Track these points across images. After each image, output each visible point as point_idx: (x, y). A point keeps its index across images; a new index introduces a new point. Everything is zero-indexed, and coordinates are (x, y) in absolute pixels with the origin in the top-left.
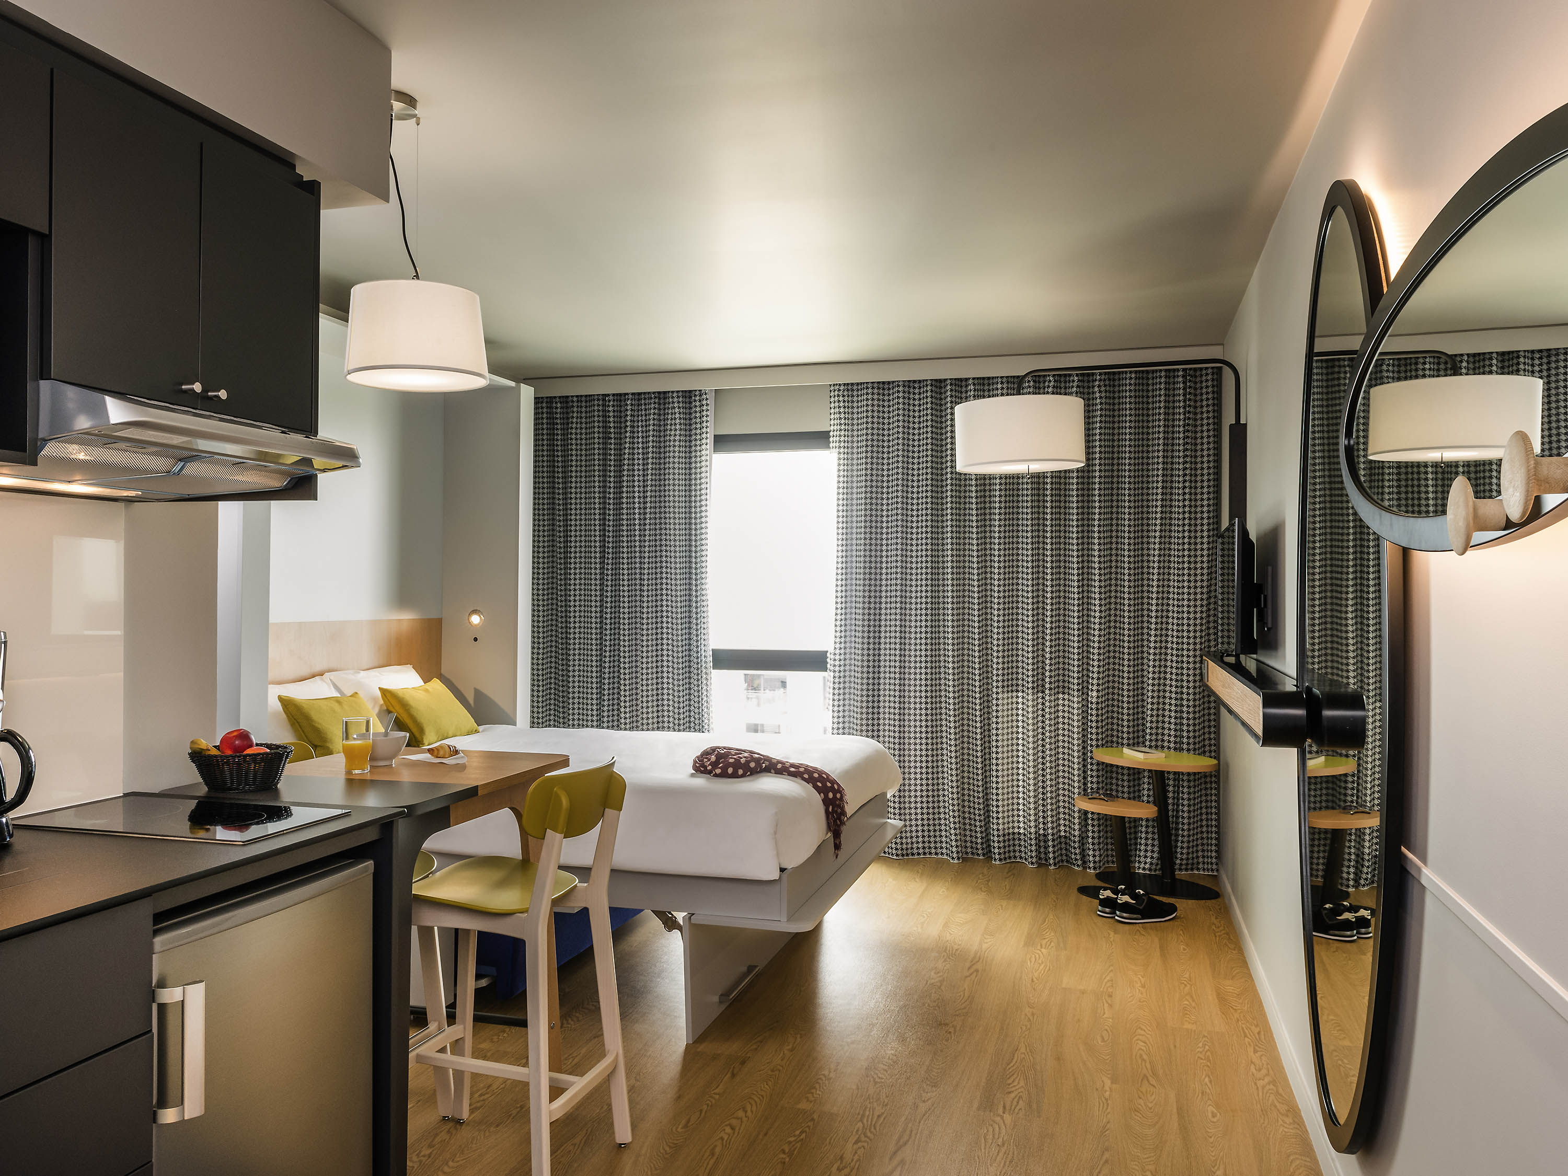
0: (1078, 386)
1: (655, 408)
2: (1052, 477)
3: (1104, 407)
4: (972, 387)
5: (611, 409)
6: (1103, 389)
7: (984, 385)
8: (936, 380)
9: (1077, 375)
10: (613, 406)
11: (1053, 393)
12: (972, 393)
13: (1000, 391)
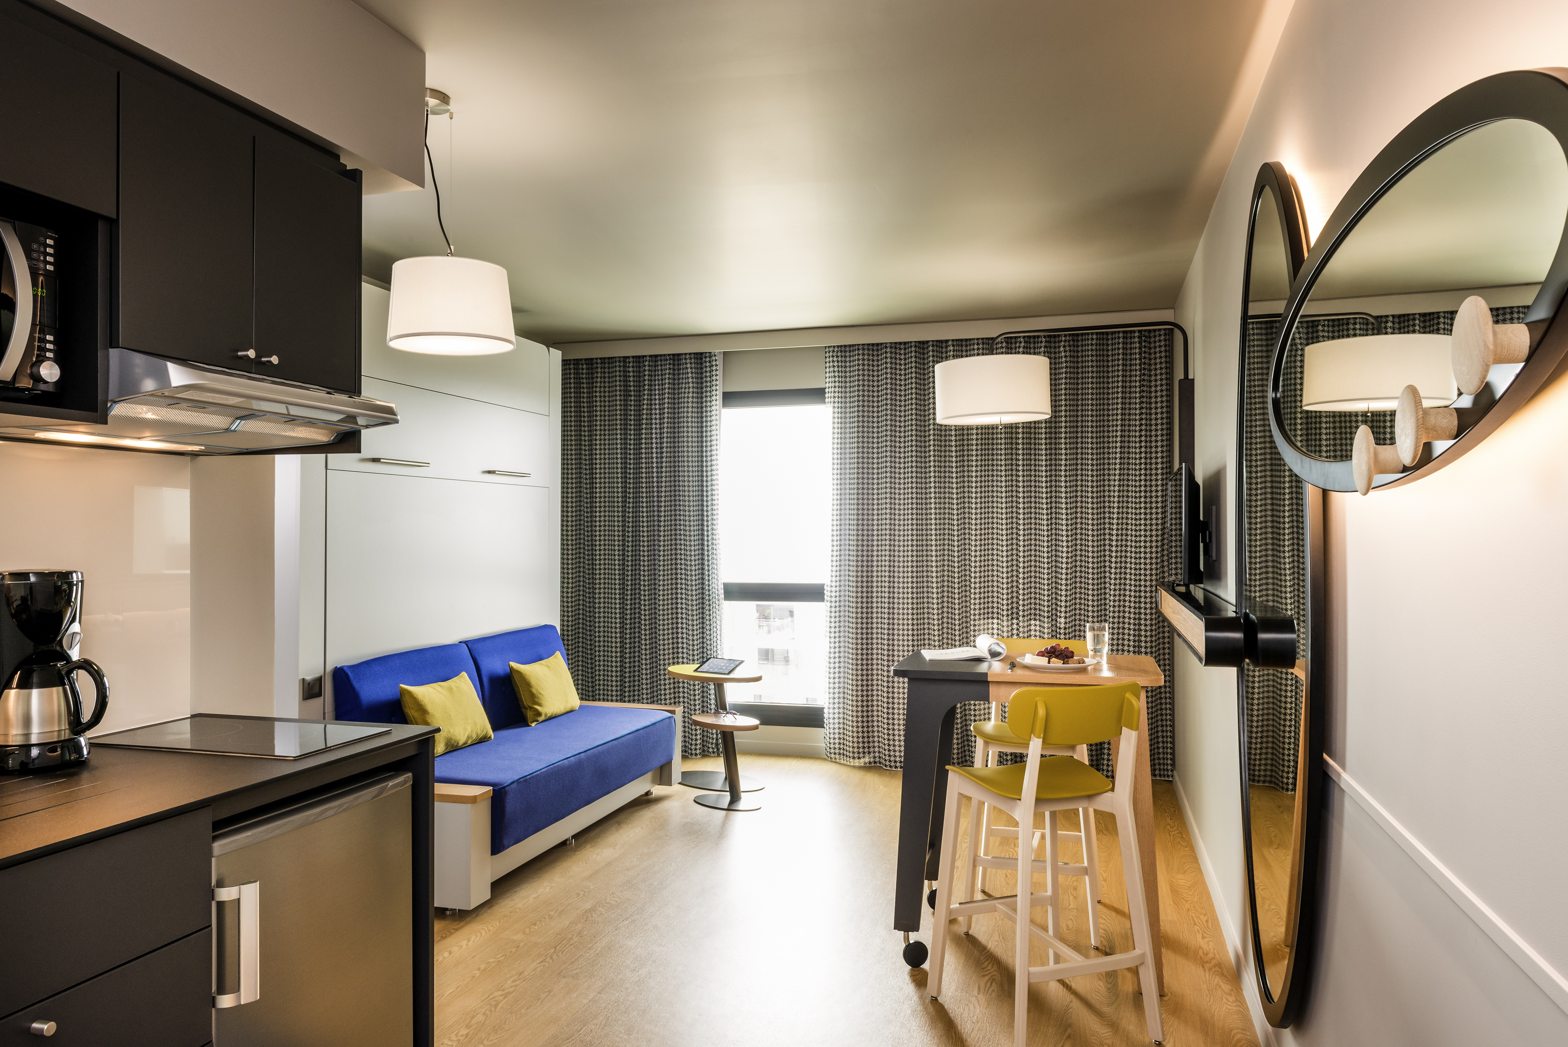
0: (1045, 347)
1: (670, 369)
2: (1023, 428)
3: (1068, 365)
4: (952, 348)
5: (631, 369)
6: (1068, 348)
7: (962, 346)
8: (919, 342)
9: (1045, 337)
10: (633, 367)
11: (1024, 353)
12: (952, 353)
13: (976, 352)
